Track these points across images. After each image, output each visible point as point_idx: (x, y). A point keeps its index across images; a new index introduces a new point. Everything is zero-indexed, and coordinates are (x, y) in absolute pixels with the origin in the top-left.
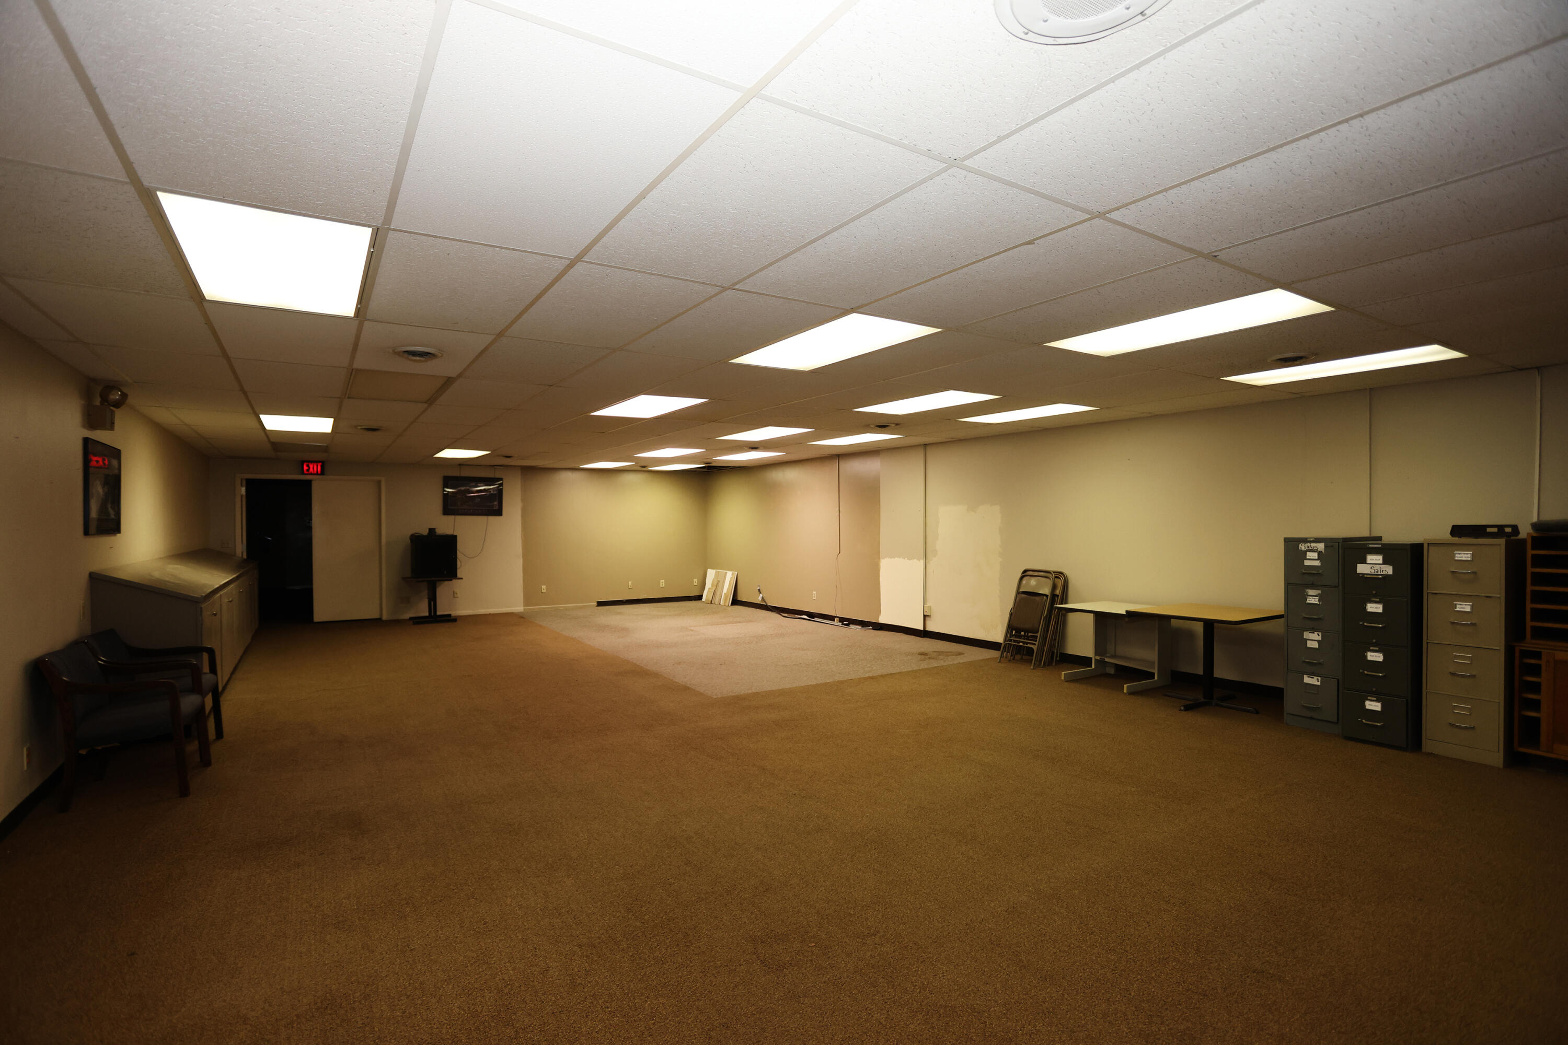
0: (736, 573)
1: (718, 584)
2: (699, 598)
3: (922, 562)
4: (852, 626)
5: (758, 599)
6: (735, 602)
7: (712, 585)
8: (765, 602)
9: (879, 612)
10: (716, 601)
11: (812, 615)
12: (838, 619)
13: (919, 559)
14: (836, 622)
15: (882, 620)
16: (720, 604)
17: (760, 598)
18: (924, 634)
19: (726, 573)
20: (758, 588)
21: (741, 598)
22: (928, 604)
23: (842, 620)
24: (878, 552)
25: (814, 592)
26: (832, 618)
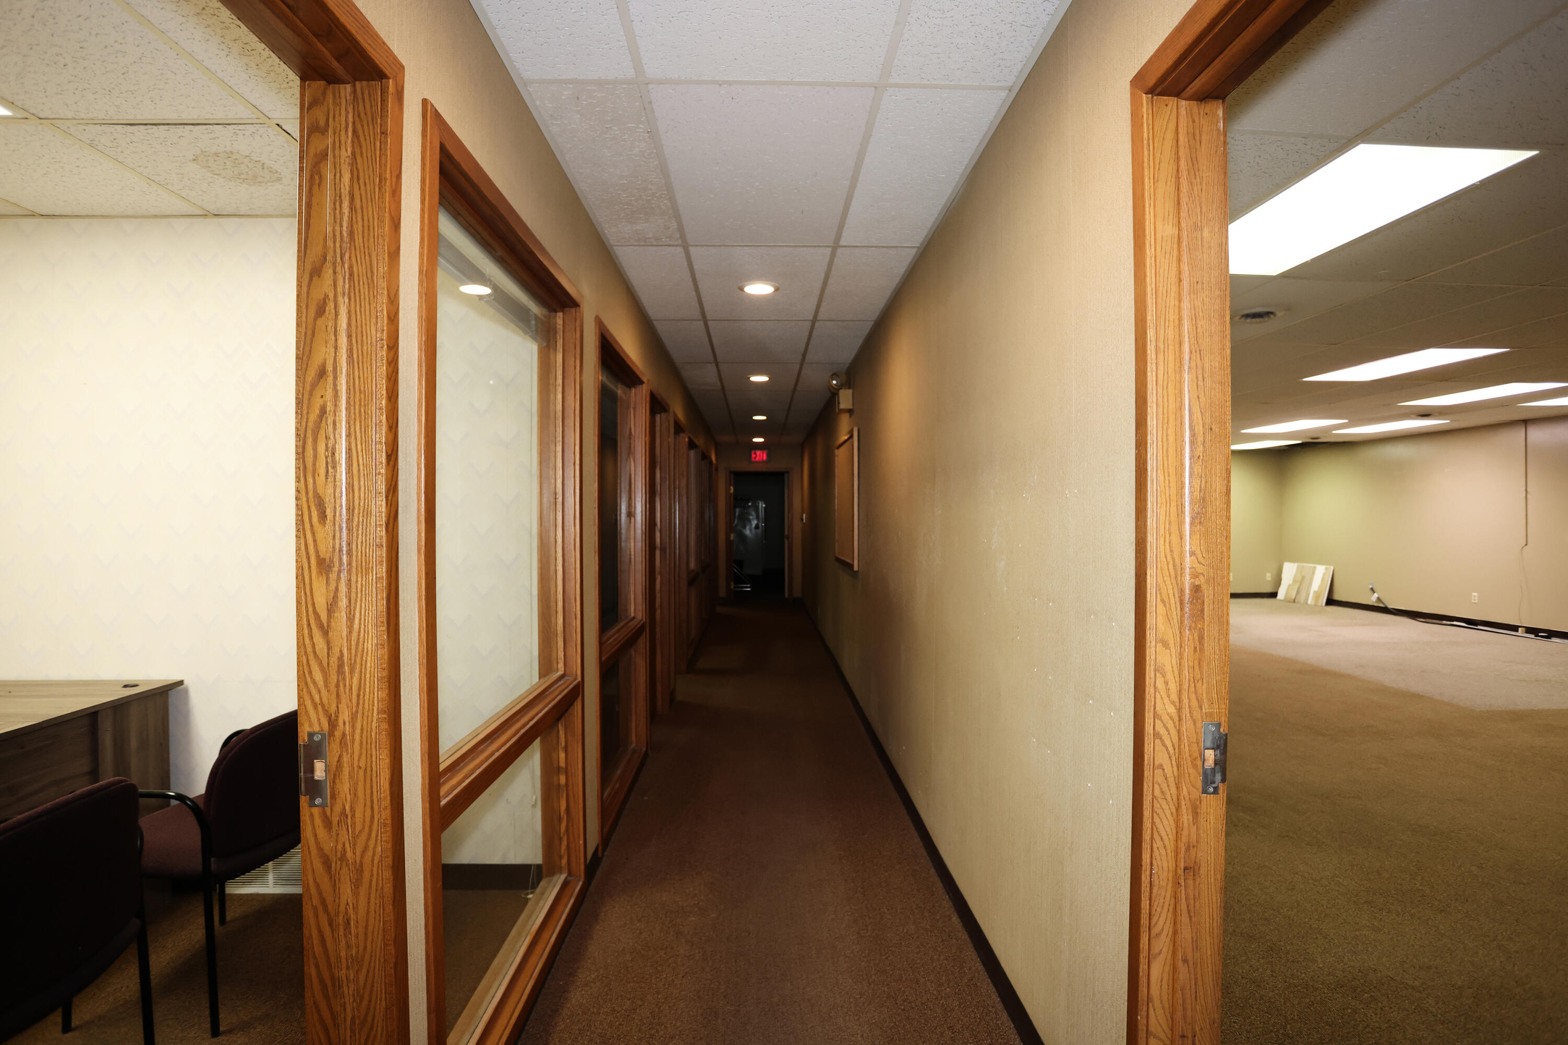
0: (1332, 568)
1: (1302, 581)
2: (1274, 595)
4: (1555, 640)
5: (1372, 600)
6: (1330, 602)
7: (1295, 581)
8: (1383, 603)
10: (1302, 598)
11: (1472, 623)
12: (1524, 629)
14: (1521, 632)
16: (1307, 604)
17: (1374, 599)
19: (1315, 568)
20: (1371, 587)
21: (1337, 596)
23: (1529, 630)
26: (1515, 628)
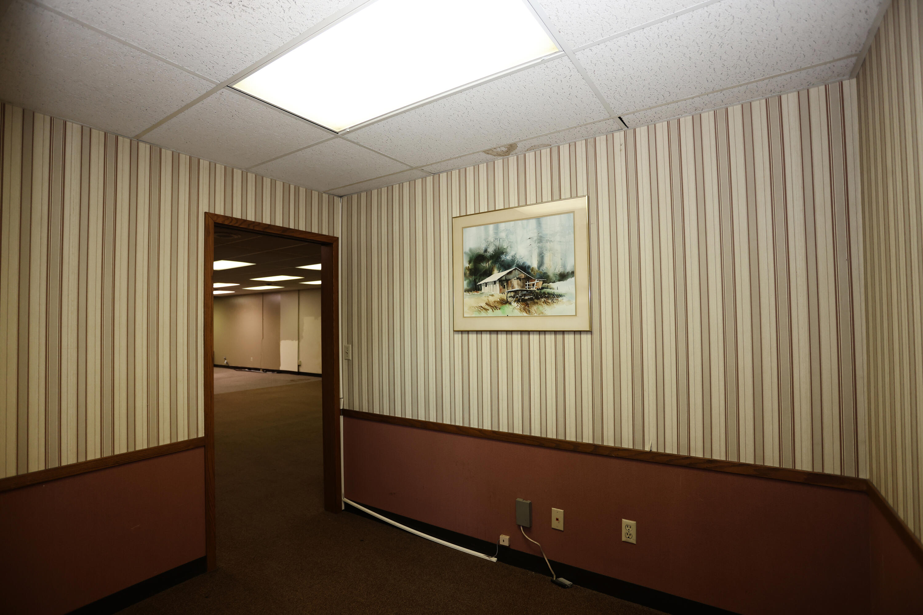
3: (297, 342)
4: (268, 373)
8: (228, 364)
9: (280, 365)
11: (250, 369)
13: (296, 340)
14: (261, 371)
15: (282, 368)
17: (225, 363)
18: (298, 373)
20: (224, 358)
22: (300, 360)
23: (263, 370)
24: (279, 338)
25: (252, 358)
26: (258, 369)
